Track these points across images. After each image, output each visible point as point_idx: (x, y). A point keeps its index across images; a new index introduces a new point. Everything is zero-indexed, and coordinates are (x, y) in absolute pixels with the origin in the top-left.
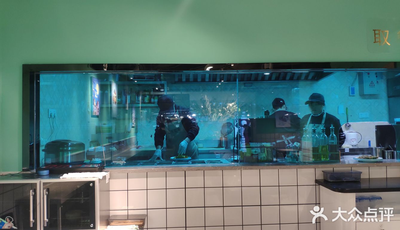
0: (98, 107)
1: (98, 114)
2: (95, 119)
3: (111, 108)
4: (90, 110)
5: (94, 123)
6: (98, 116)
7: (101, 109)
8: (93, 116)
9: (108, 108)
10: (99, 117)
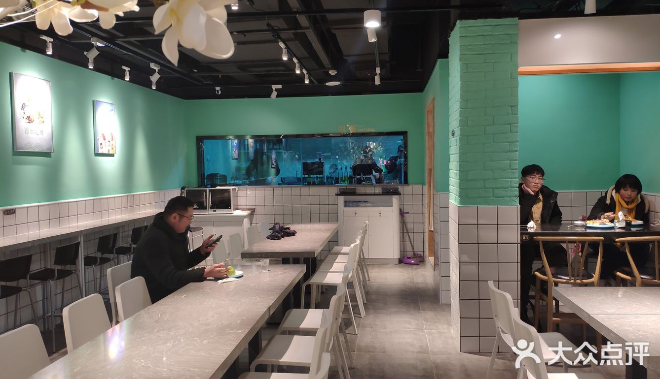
0: (237, 152)
1: (237, 157)
2: (235, 161)
3: (248, 153)
4: (231, 155)
5: (234, 163)
6: (236, 159)
7: (239, 154)
8: (233, 159)
9: (245, 153)
10: (238, 159)
